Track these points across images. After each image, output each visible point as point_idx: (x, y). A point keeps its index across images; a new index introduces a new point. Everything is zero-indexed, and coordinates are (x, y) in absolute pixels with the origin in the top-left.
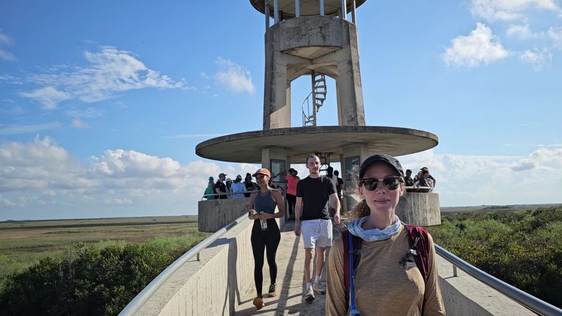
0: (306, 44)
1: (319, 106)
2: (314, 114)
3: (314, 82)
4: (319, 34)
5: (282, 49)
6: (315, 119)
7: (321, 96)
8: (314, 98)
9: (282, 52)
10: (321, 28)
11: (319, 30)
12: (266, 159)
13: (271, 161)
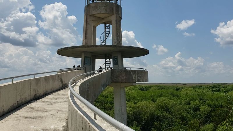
0: (99, 13)
1: (107, 36)
2: (105, 39)
3: (105, 27)
4: (104, 9)
5: (90, 14)
6: (105, 42)
7: (108, 32)
8: (105, 33)
9: (90, 15)
10: (105, 6)
11: (104, 7)
12: (83, 56)
13: (85, 57)
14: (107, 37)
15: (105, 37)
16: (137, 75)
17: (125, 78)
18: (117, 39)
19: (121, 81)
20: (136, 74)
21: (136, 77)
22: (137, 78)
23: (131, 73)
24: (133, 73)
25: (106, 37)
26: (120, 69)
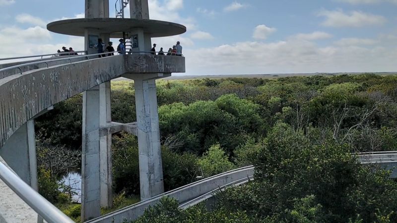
12: (86, 34)
13: (89, 36)
14: (126, 5)
15: (122, 5)
16: (165, 62)
17: (146, 67)
18: (137, 8)
19: (140, 71)
20: (163, 60)
21: (163, 65)
22: (165, 67)
23: (155, 59)
24: (158, 59)
25: (124, 5)
26: (141, 53)
